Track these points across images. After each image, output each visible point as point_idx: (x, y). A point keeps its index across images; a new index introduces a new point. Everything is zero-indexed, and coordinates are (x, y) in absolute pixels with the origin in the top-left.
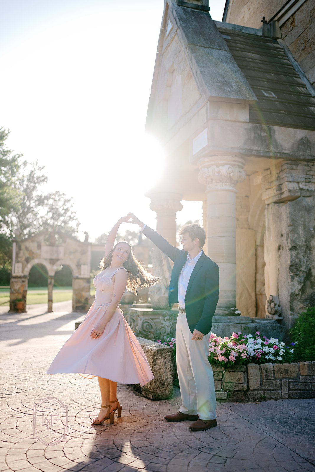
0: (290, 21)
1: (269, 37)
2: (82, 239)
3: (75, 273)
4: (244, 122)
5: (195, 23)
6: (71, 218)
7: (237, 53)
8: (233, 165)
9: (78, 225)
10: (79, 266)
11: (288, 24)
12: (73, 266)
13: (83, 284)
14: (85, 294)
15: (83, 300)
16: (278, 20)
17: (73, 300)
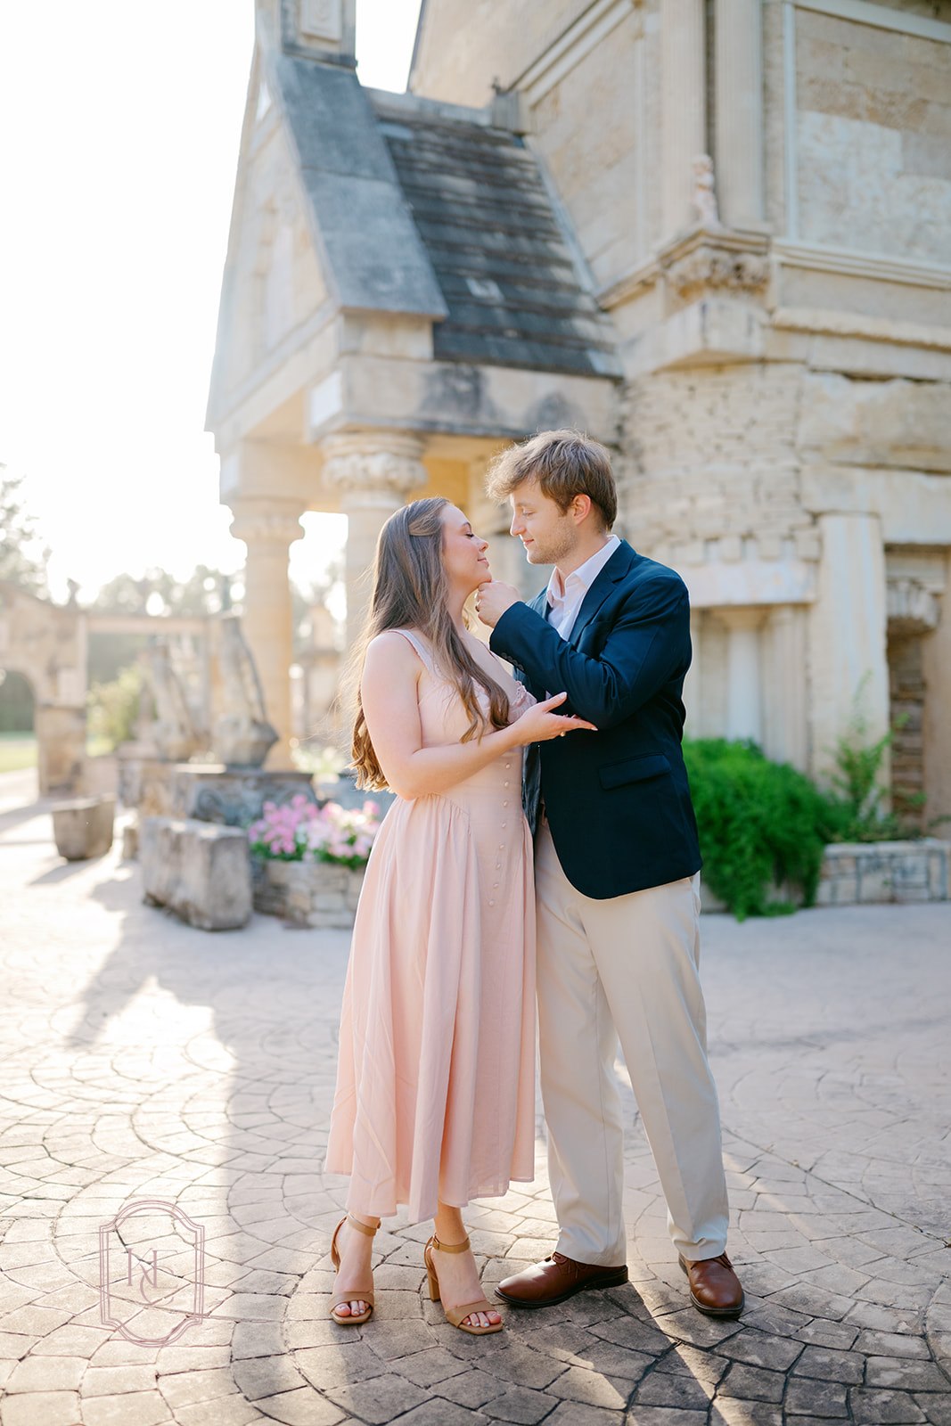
0: (551, 97)
1: (504, 130)
2: (60, 598)
3: (43, 692)
4: (421, 360)
5: (321, 106)
6: (25, 535)
7: (421, 179)
8: (396, 455)
9: (47, 554)
10: (53, 672)
11: (547, 103)
12: (36, 673)
13: (68, 723)
14: (72, 751)
15: (67, 766)
16: (528, 89)
17: (40, 769)
